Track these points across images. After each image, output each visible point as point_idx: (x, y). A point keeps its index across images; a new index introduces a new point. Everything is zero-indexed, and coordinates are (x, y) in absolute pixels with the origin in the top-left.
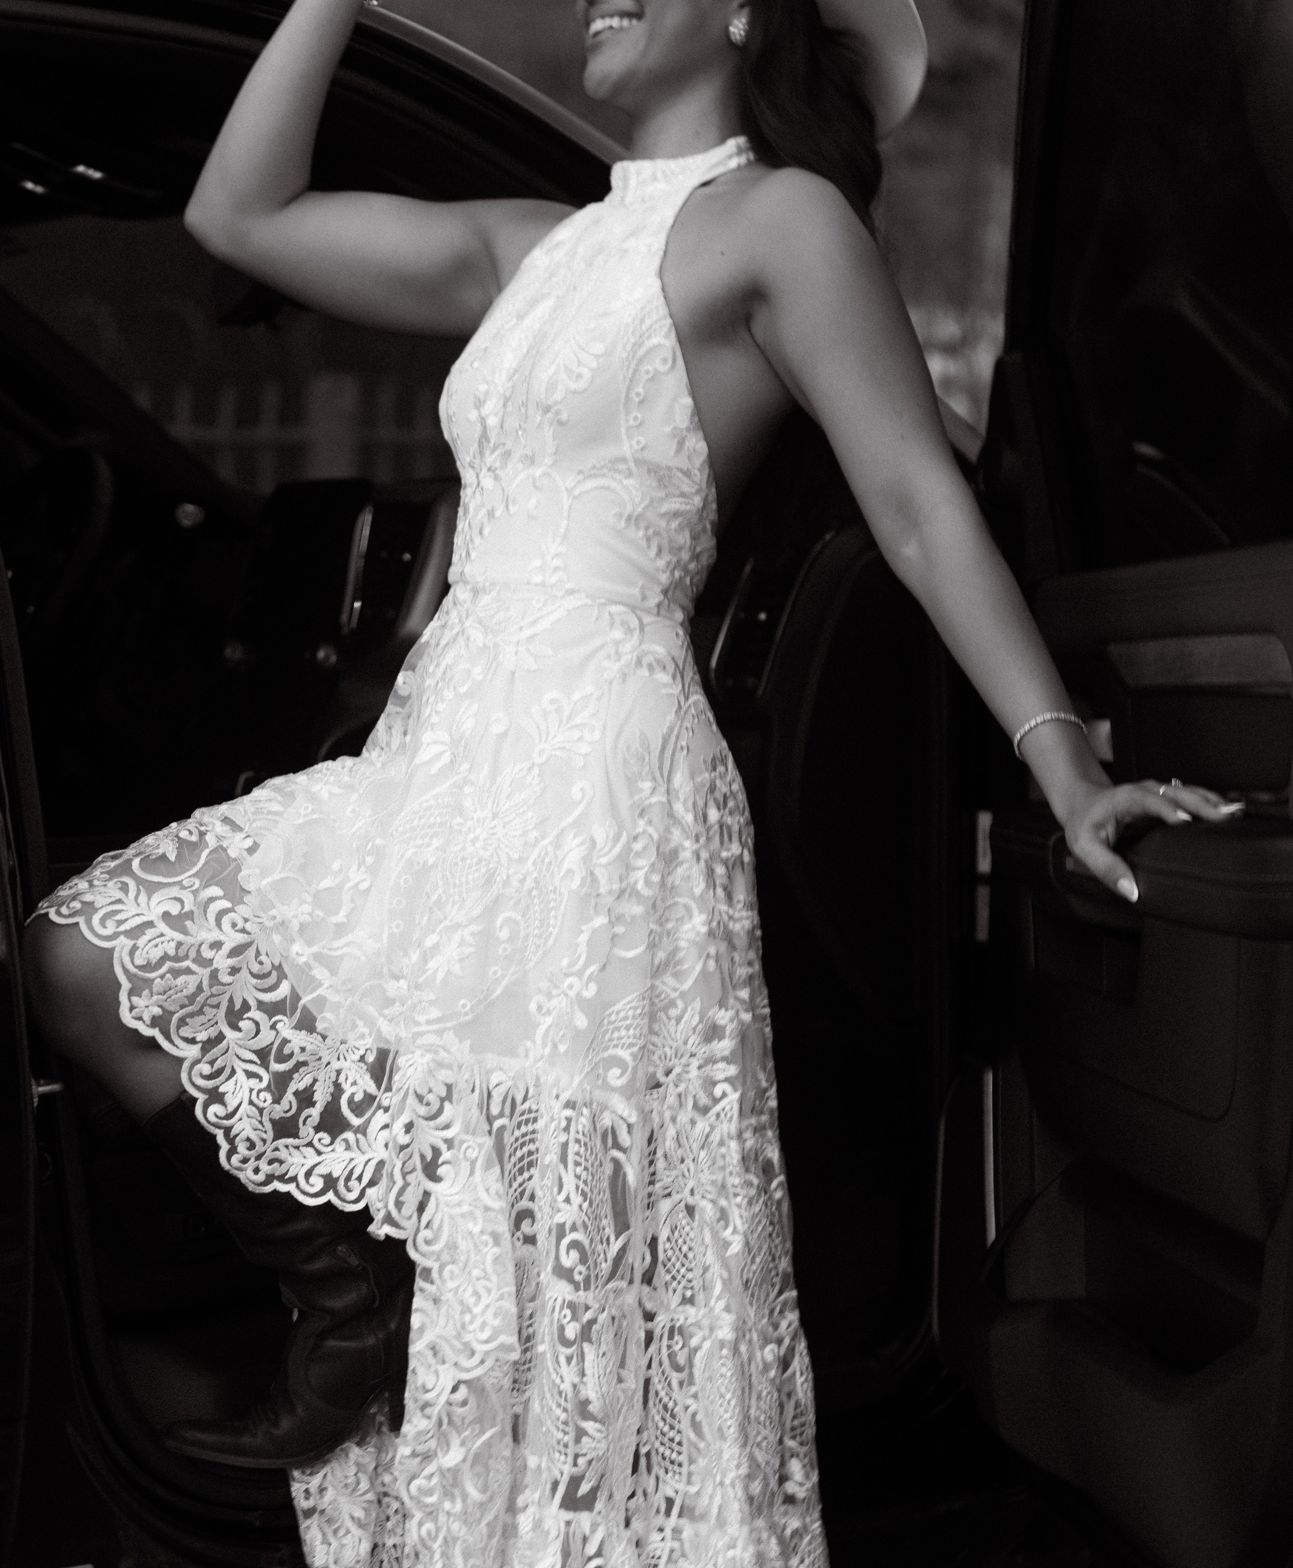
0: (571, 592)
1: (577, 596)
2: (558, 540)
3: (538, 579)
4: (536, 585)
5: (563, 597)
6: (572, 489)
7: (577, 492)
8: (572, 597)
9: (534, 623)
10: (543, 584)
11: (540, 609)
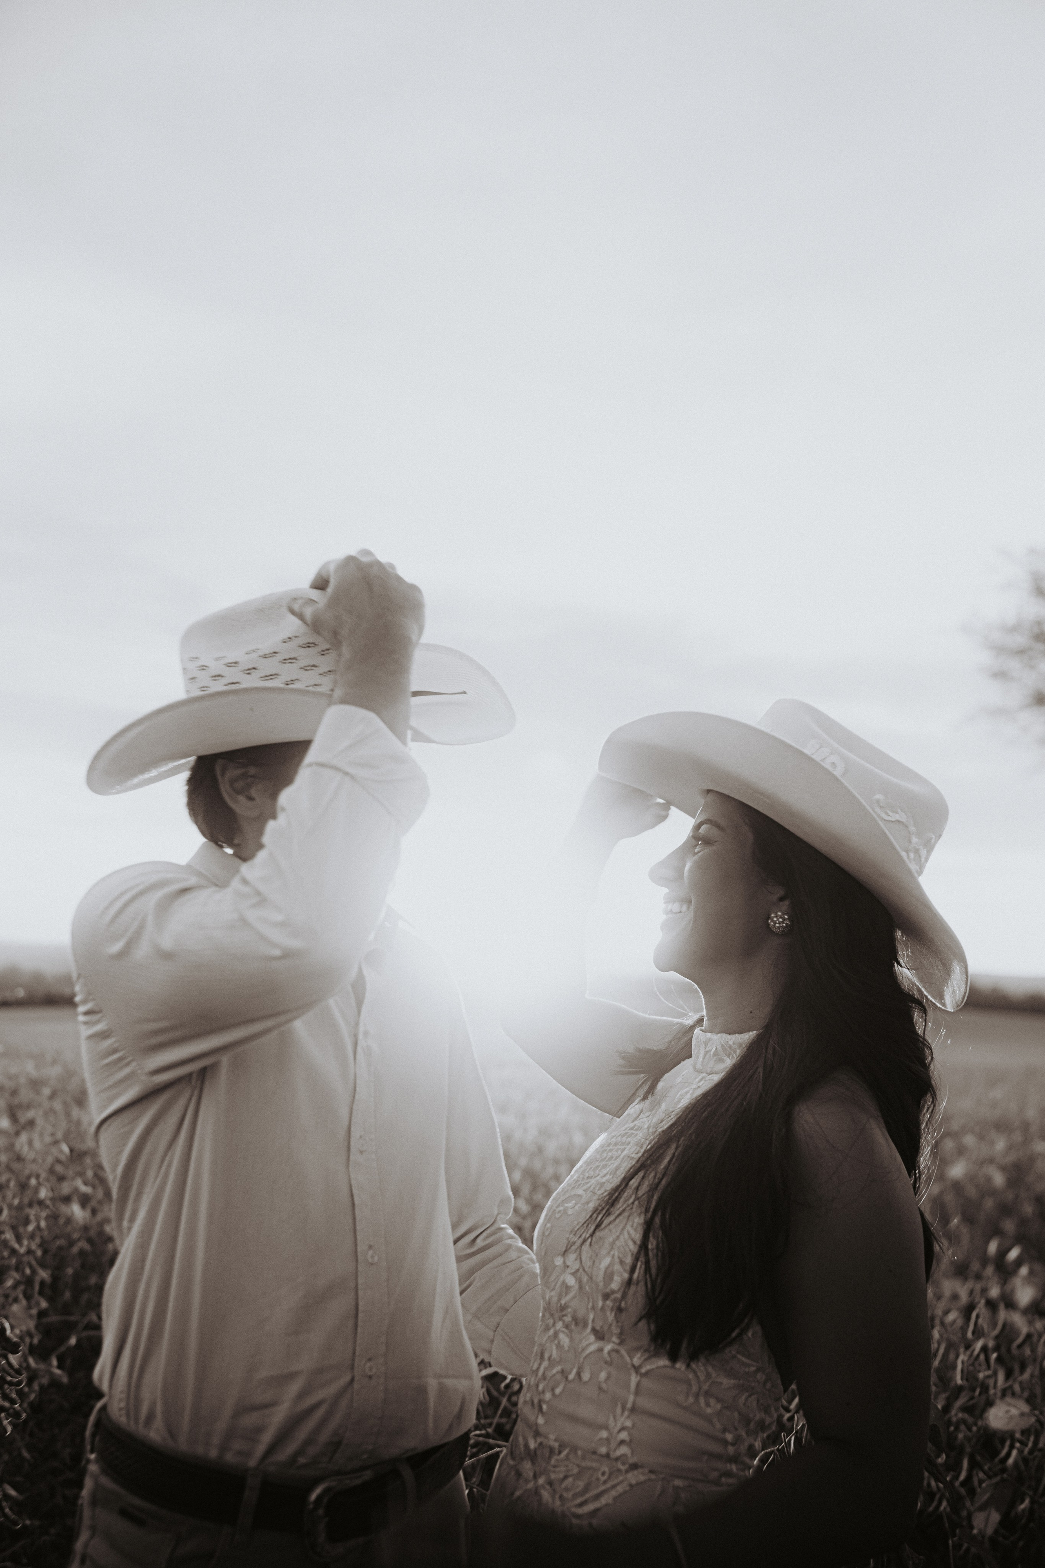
0: (634, 1467)
1: (640, 1470)
2: (626, 1413)
3: (603, 1450)
4: (602, 1456)
5: (627, 1471)
6: (640, 1367)
7: (643, 1370)
8: (635, 1472)
9: (598, 1496)
10: (607, 1455)
11: (605, 1482)
